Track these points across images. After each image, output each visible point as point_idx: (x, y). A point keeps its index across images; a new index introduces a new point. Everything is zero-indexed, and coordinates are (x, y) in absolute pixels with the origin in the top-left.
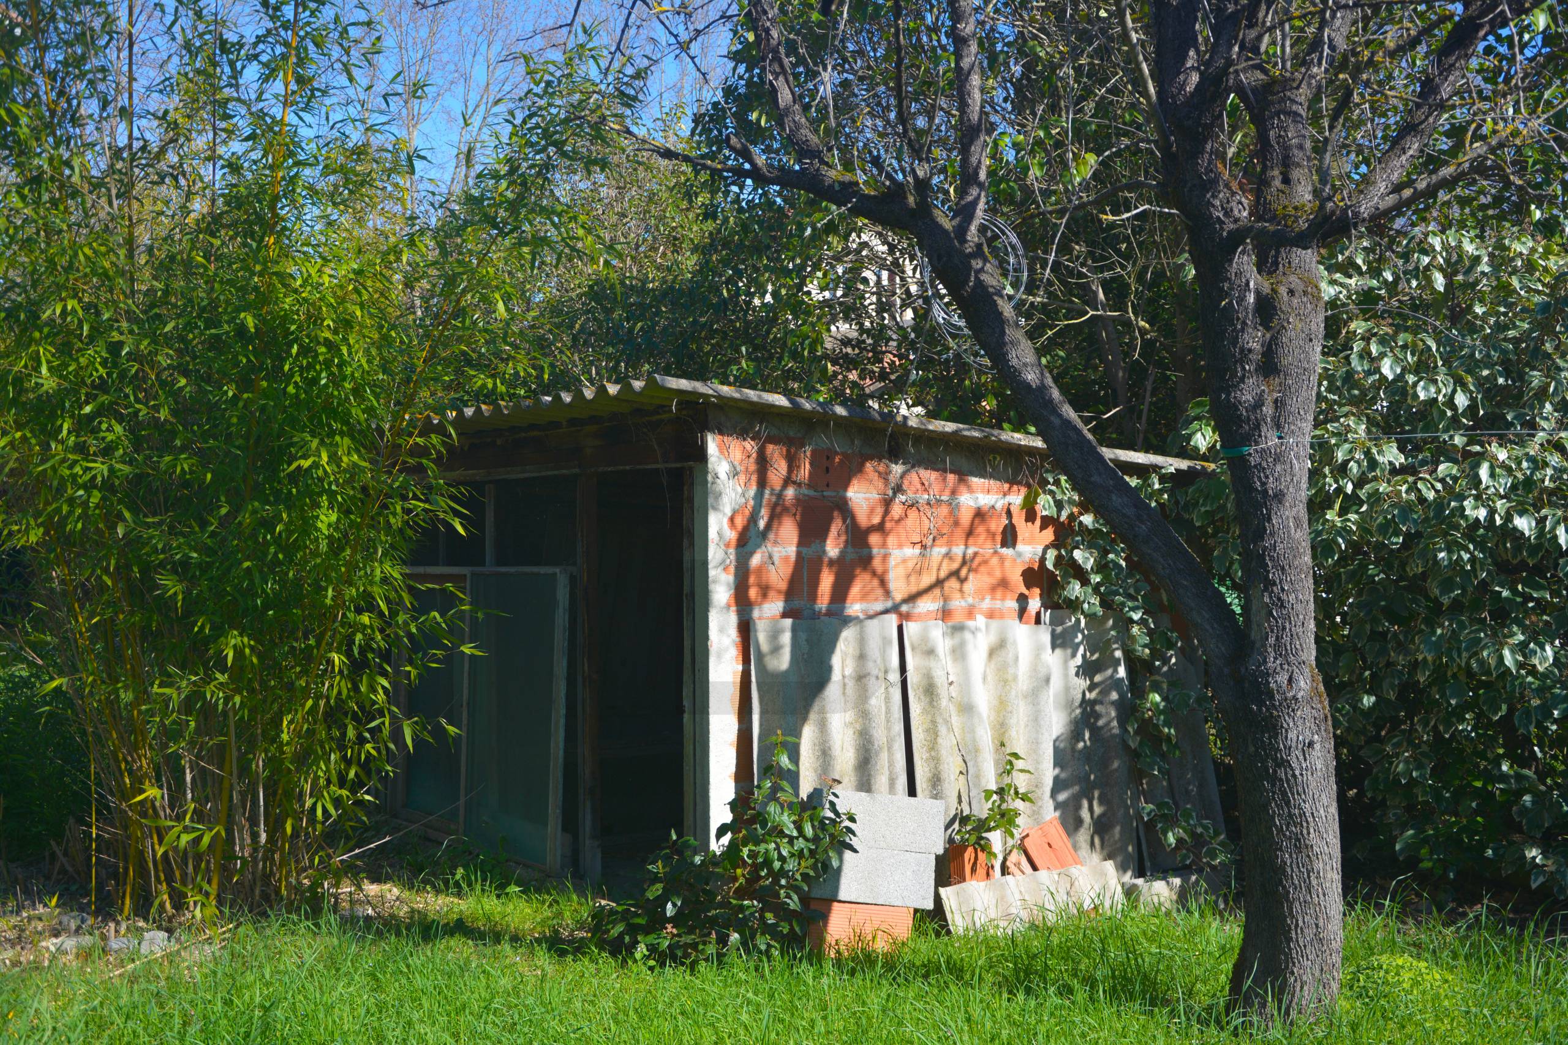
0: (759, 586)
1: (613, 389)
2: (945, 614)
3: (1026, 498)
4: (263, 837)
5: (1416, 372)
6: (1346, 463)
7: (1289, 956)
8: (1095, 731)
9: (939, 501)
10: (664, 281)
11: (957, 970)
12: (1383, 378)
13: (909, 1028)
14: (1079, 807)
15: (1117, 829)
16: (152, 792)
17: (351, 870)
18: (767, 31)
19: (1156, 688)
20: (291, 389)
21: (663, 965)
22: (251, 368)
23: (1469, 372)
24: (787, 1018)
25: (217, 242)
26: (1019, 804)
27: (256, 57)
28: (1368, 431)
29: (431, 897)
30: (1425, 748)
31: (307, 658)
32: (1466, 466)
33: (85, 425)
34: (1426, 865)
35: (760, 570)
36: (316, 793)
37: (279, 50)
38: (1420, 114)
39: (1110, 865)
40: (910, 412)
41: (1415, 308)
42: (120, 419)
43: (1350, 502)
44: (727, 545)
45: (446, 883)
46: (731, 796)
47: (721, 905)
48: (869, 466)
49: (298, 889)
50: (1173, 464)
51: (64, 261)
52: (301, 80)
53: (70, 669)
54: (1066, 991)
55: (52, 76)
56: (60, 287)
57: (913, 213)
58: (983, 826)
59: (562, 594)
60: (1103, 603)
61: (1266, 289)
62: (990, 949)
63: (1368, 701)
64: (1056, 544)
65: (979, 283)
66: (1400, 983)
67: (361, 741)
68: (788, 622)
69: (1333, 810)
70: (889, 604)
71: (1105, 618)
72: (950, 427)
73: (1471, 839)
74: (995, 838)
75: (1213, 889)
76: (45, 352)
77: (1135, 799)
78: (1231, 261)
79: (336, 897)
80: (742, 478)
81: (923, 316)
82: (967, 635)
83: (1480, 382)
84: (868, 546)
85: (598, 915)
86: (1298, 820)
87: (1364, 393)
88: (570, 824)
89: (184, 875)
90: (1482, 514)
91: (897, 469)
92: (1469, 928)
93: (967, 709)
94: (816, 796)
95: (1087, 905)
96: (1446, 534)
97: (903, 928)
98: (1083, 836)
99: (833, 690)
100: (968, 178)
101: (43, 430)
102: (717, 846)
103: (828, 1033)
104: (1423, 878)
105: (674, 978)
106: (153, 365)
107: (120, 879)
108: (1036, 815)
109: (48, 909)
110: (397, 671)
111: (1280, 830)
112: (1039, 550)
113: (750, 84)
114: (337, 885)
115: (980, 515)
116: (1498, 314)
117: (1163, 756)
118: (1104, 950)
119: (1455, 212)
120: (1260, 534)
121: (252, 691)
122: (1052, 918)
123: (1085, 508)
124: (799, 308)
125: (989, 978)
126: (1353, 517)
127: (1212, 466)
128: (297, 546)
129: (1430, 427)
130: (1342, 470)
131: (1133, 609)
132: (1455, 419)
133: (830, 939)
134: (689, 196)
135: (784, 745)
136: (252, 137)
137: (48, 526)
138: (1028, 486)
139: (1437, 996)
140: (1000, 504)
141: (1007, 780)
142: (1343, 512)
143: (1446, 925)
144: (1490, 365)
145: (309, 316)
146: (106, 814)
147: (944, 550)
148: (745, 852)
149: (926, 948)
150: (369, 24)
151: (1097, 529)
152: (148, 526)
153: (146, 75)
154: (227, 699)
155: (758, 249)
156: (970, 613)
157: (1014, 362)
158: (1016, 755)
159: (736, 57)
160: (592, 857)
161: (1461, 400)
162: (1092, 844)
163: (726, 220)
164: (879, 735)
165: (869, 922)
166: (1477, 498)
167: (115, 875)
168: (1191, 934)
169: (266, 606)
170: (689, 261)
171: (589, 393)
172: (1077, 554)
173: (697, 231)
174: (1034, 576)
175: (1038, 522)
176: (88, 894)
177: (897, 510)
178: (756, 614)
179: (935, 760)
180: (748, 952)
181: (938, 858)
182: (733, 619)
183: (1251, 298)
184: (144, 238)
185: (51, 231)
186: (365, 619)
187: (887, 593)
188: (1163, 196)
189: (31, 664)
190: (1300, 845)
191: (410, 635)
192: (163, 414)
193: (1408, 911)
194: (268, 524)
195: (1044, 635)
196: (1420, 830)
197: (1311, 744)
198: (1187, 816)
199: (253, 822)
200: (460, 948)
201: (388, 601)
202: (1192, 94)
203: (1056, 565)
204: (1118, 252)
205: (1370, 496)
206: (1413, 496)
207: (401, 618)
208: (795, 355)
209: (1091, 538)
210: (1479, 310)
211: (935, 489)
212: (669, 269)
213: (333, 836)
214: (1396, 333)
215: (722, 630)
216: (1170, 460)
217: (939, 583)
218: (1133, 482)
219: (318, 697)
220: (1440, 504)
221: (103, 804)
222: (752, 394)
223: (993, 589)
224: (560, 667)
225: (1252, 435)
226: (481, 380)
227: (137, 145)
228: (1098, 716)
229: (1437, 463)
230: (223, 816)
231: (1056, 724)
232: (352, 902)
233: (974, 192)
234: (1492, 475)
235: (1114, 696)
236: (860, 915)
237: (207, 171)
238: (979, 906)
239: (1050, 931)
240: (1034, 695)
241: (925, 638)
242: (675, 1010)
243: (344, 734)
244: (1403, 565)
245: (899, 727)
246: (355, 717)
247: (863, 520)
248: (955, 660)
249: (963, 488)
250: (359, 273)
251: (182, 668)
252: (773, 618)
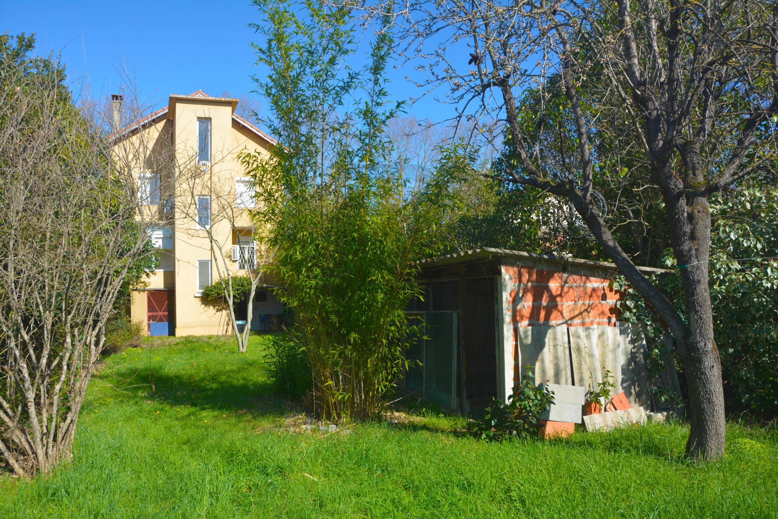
0: (520, 315)
1: (470, 252)
2: (583, 324)
3: (610, 284)
4: (363, 397)
5: (743, 237)
6: (720, 269)
7: (707, 440)
8: (636, 363)
9: (580, 286)
10: (484, 216)
11: (590, 444)
12: (732, 239)
13: (575, 463)
14: (631, 388)
15: (644, 396)
16: (330, 382)
17: (390, 408)
18: (517, 135)
19: (656, 347)
20: (369, 256)
21: (491, 441)
22: (357, 250)
23: (761, 236)
24: (533, 459)
25: (346, 212)
26: (610, 388)
27: (357, 155)
28: (727, 258)
29: (415, 417)
30: (752, 366)
31: (375, 341)
32: (762, 268)
33: (309, 269)
34: (754, 407)
35: (520, 310)
36: (379, 383)
37: (364, 152)
38: (739, 151)
39: (642, 408)
40: (568, 256)
41: (740, 215)
42: (319, 267)
43: (722, 282)
44: (509, 302)
45: (420, 413)
46: (512, 386)
47: (509, 422)
48: (556, 275)
49: (374, 414)
50: (659, 271)
51: (303, 220)
52: (371, 161)
53: (306, 344)
54: (628, 451)
55: (301, 166)
56: (302, 228)
57: (568, 191)
58: (598, 395)
59: (455, 319)
60: (637, 319)
61: (690, 211)
62: (601, 437)
63: (731, 350)
64: (620, 299)
65: (592, 213)
66: (746, 448)
67: (392, 367)
68: (530, 328)
69: (721, 389)
70: (564, 321)
71: (638, 324)
72: (583, 261)
73: (769, 397)
74: (602, 399)
75: (679, 416)
76: (298, 248)
77: (650, 385)
78: (678, 202)
79: (386, 416)
80: (514, 280)
81: (571, 224)
82: (591, 331)
83: (765, 239)
84: (556, 301)
85: (469, 424)
86: (709, 393)
87: (725, 245)
88: (459, 395)
89: (340, 408)
90: (769, 285)
91: (565, 275)
92: (770, 429)
93: (591, 356)
94: (541, 385)
95: (634, 422)
96: (756, 292)
97: (571, 430)
98: (632, 398)
99: (546, 350)
100: (585, 178)
101: (298, 271)
102: (508, 402)
103: (547, 464)
104: (752, 411)
105: (495, 446)
106: (328, 250)
107: (322, 409)
108: (616, 391)
109: (302, 416)
110: (402, 345)
111: (703, 396)
112: (615, 301)
113: (510, 151)
114: (386, 413)
115: (594, 290)
116: (770, 216)
117: (659, 371)
118: (641, 437)
119: (751, 182)
120: (693, 295)
121: (359, 351)
122: (622, 427)
123: (630, 287)
124: (529, 223)
125: (602, 447)
126: (723, 287)
127: (673, 271)
128: (372, 305)
129: (749, 256)
130: (719, 271)
131: (648, 321)
132: (757, 253)
133: (546, 433)
134: (492, 188)
135: (530, 368)
136: (357, 179)
137: (299, 300)
138: (610, 280)
139: (759, 453)
140: (601, 286)
141: (606, 380)
142: (720, 285)
143: (761, 428)
144: (768, 234)
145: (374, 233)
146: (317, 389)
147: (582, 302)
148: (518, 404)
149: (579, 437)
150: (390, 142)
151: (635, 294)
152: (328, 300)
153: (327, 163)
154: (351, 354)
155: (515, 204)
156: (592, 323)
157: (605, 239)
158: (609, 371)
159: (505, 143)
160: (467, 406)
161: (759, 246)
162: (635, 401)
163: (504, 195)
164: (562, 365)
165: (559, 428)
166: (767, 279)
167: (320, 407)
168: (671, 432)
169: (363, 325)
170: (492, 209)
171: (462, 254)
172: (628, 302)
173: (494, 199)
174: (613, 310)
175: (614, 292)
176: (313, 412)
177: (565, 289)
178: (519, 325)
179: (581, 373)
180: (519, 437)
181: (583, 406)
182: (512, 327)
183: (686, 214)
184: (324, 211)
185: (299, 211)
186: (393, 328)
187: (563, 317)
188: (652, 182)
189: (295, 342)
190: (710, 401)
191: (406, 333)
192: (331, 265)
193: (747, 423)
194: (363, 298)
195: (618, 331)
196: (751, 395)
197: (713, 366)
198: (668, 391)
199: (360, 392)
200: (426, 434)
201: (399, 322)
202: (661, 148)
203: (620, 306)
204: (636, 199)
205: (729, 280)
206: (744, 280)
207: (404, 328)
208: (529, 238)
209: (632, 297)
210: (763, 215)
211: (579, 282)
212: (486, 212)
213: (384, 397)
214: (735, 224)
215: (508, 331)
216: (658, 269)
217: (581, 313)
218: (647, 277)
219: (379, 353)
220: (754, 282)
221: (316, 386)
222: (516, 252)
223: (599, 315)
224: (455, 343)
225: (689, 261)
226: (428, 251)
227: (324, 184)
228: (637, 357)
229: (752, 268)
230: (351, 390)
231: (622, 360)
232: (391, 418)
233: (588, 183)
234: (772, 272)
235: (642, 350)
236: (557, 426)
237: (343, 190)
238: (597, 422)
239: (622, 431)
240: (614, 351)
241: (576, 332)
242: (496, 456)
243: (387, 365)
244: (742, 303)
245: (568, 362)
246: (390, 360)
247: (554, 293)
248: (587, 339)
249: (588, 281)
250: (389, 218)
251: (338, 344)
252: (525, 327)
